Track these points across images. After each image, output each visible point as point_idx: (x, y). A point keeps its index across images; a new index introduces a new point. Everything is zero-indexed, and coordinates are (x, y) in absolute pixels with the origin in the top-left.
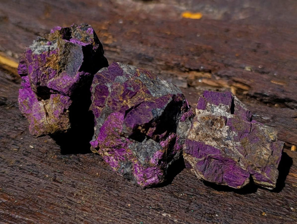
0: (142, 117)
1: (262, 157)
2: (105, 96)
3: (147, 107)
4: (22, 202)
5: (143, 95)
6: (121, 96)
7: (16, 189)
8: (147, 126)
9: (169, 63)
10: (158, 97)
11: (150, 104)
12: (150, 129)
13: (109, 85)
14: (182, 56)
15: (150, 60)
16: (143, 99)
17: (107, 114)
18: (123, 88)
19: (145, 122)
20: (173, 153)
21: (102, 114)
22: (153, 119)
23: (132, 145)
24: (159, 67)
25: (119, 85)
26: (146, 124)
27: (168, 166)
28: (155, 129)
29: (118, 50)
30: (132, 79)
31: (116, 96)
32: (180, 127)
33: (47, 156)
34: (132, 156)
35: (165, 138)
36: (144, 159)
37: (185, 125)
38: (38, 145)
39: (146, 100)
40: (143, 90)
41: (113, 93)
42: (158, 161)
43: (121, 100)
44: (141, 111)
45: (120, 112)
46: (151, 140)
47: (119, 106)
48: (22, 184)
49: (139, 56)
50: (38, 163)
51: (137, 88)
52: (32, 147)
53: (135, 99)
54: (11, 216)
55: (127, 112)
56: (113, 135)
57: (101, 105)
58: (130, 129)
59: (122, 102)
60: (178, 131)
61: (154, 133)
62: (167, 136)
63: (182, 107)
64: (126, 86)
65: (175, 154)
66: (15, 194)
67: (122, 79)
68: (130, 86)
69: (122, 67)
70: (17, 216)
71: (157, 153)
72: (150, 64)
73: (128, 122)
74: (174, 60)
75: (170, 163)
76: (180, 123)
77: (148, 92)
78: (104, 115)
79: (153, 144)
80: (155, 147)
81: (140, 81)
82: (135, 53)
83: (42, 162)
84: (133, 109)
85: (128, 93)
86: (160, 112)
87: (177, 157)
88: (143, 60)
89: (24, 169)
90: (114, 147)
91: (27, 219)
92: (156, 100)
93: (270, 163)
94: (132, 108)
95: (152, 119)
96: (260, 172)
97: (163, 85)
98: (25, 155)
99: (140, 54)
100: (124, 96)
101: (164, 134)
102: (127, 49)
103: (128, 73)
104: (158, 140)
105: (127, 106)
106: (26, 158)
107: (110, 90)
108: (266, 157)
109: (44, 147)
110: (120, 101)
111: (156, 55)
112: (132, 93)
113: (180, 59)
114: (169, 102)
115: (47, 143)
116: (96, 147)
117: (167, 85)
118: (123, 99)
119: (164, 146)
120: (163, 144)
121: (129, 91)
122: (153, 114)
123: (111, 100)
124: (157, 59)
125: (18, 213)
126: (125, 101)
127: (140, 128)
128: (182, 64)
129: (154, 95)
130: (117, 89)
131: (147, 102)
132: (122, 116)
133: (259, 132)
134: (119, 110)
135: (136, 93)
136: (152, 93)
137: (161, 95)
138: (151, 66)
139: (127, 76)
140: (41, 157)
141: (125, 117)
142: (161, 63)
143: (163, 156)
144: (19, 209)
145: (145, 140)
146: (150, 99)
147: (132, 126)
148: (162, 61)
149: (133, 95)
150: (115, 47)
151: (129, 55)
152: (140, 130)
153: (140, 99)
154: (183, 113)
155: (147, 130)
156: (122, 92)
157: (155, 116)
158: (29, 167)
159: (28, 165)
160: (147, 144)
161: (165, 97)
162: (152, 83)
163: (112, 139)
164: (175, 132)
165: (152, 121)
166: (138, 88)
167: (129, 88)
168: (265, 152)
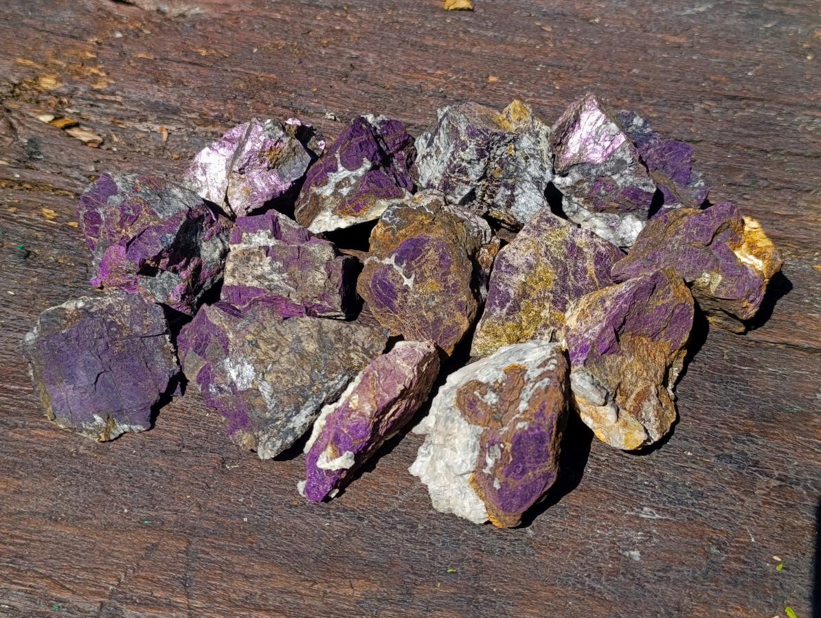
0: (149, 248)
1: (316, 284)
2: (97, 225)
3: (154, 234)
4: (16, 369)
5: (146, 219)
6: (117, 224)
7: (4, 354)
8: (157, 258)
9: (205, 115)
10: (167, 219)
11: (158, 229)
12: (162, 261)
13: (100, 211)
14: (225, 101)
15: (176, 111)
16: (148, 224)
17: (106, 247)
18: (119, 213)
19: (152, 255)
20: (201, 282)
21: (99, 247)
22: (163, 250)
23: (144, 282)
24: (191, 122)
25: (114, 209)
26: (155, 257)
27: (196, 300)
28: (168, 260)
29: (119, 99)
30: (130, 198)
31: (111, 225)
32: (205, 248)
33: (35, 304)
34: (146, 294)
35: (185, 267)
36: (161, 297)
37: (212, 245)
38: (20, 290)
39: (151, 224)
40: (146, 210)
41: (108, 222)
42: (180, 296)
43: (119, 229)
44: (147, 240)
45: (120, 244)
46: (167, 272)
47: (117, 238)
48: (10, 346)
49: (154, 107)
50: (25, 315)
51: (137, 209)
52: (13, 293)
53: (137, 226)
54: (6, 388)
55: (128, 244)
56: (117, 272)
57: (95, 235)
58: (136, 265)
59: (119, 232)
60: (203, 253)
61: (168, 265)
62: (187, 263)
63: (205, 222)
64: (123, 210)
65: (204, 283)
66: (4, 360)
67: (117, 199)
68: (129, 209)
69: (115, 179)
70: (13, 387)
71: (178, 287)
72: (176, 117)
73: (131, 257)
74: (214, 111)
75: (199, 295)
76: (203, 244)
77: (154, 214)
78: (101, 248)
79: (170, 277)
80: (174, 280)
81: (141, 198)
82: (148, 102)
83: (30, 312)
84: (136, 239)
85: (128, 219)
86: (171, 238)
87: (207, 287)
88: (162, 111)
89: (9, 327)
90: (122, 285)
91: (26, 388)
92: (164, 223)
93: (327, 289)
94: (134, 238)
95: (161, 249)
96: (318, 302)
97: (174, 196)
98: (5, 306)
99: (156, 102)
100: (121, 224)
101: (183, 263)
102: (134, 97)
103: (124, 190)
104: (175, 271)
105: (128, 237)
106: (7, 310)
107: (103, 218)
108: (322, 282)
109: (29, 291)
110: (117, 232)
111: (182, 103)
112: (132, 217)
113: (222, 108)
114: (182, 223)
115: (32, 284)
116: (99, 286)
117: (180, 195)
118: (121, 228)
119: (185, 278)
120: (183, 274)
121: (128, 215)
122: (162, 242)
123: (106, 230)
124: (185, 110)
125: (13, 384)
126: (124, 230)
127: (148, 262)
128: (226, 115)
129: (161, 217)
130: (111, 215)
131: (153, 227)
132: (123, 249)
133: (310, 254)
134: (118, 242)
135: (137, 217)
136: (158, 214)
137: (171, 214)
138: (177, 120)
139: (123, 194)
140: (28, 306)
141: (127, 251)
142: (193, 116)
143: (187, 289)
144: (13, 377)
145: (159, 273)
146: (157, 222)
147: (138, 262)
148: (194, 112)
149: (134, 219)
150: (113, 94)
151: (138, 106)
152: (148, 265)
153: (144, 224)
154: (207, 230)
155: (158, 262)
156: (119, 219)
157: (165, 245)
158: (14, 322)
159: (12, 320)
160: (162, 278)
161: (176, 217)
162: (158, 198)
163: (118, 276)
164: (199, 256)
165: (161, 253)
166: (140, 209)
167: (127, 212)
168: (319, 278)
